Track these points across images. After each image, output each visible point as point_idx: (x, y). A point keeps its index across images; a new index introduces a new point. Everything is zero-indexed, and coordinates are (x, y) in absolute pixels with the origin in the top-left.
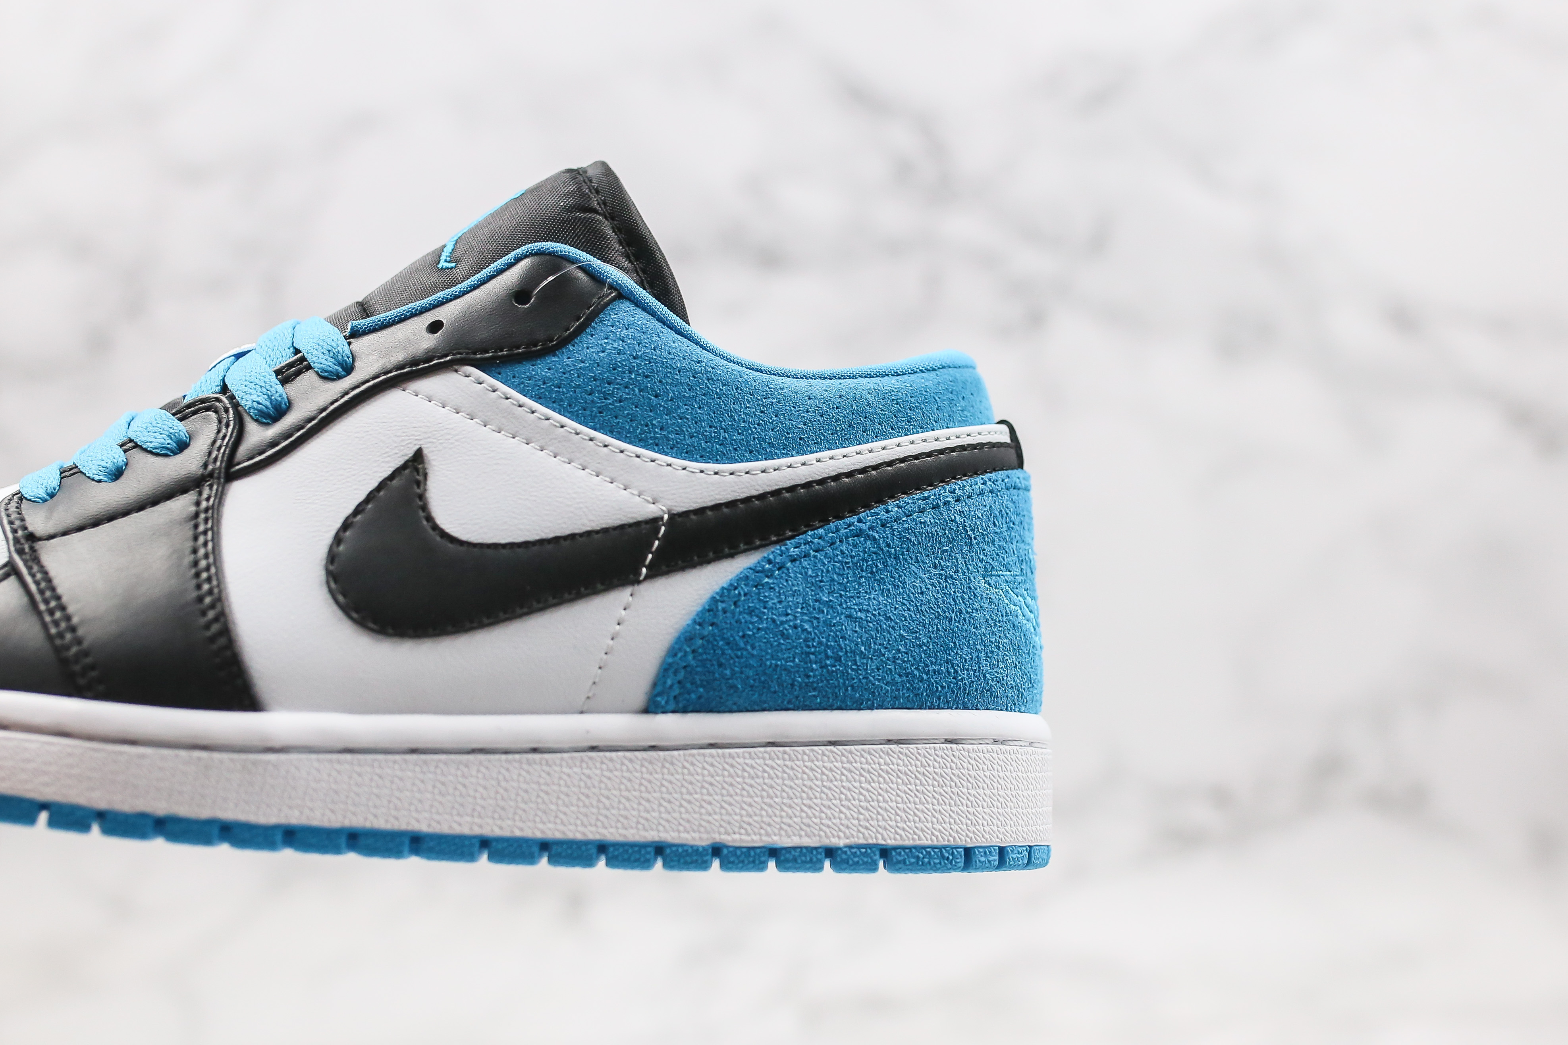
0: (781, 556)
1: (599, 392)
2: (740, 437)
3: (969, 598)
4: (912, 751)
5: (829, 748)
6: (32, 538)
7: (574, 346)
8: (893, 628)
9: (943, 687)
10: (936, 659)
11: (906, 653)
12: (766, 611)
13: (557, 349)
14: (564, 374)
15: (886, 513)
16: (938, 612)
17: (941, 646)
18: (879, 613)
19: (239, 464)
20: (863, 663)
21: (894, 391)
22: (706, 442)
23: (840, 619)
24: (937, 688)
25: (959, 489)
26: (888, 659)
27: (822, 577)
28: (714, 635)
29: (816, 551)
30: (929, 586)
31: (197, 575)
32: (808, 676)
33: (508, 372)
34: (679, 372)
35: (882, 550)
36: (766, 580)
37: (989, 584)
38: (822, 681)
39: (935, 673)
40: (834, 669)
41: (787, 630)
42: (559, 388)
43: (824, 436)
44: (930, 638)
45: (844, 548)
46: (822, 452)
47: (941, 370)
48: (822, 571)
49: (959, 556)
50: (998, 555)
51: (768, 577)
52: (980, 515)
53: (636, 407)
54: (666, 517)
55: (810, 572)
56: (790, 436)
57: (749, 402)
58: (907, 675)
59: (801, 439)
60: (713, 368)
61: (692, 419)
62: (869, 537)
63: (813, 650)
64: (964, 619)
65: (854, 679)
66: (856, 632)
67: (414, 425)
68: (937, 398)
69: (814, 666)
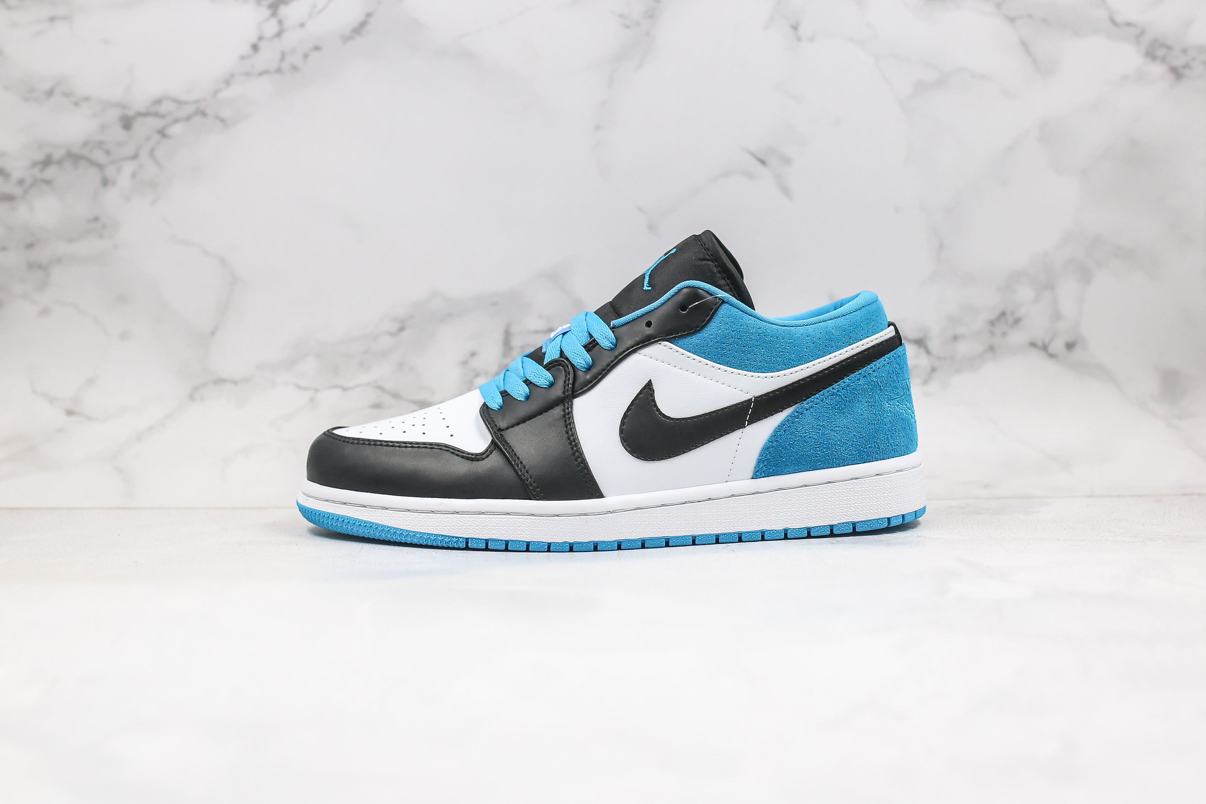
0: (802, 409)
1: (720, 348)
2: (780, 359)
3: (882, 413)
4: (862, 481)
5: (828, 484)
6: (500, 430)
7: (707, 328)
8: (850, 432)
9: (873, 453)
10: (870, 442)
11: (857, 441)
12: (797, 433)
13: (701, 330)
14: (705, 341)
15: (844, 383)
16: (869, 422)
17: (871, 436)
18: (844, 427)
19: (577, 391)
20: (839, 449)
21: (843, 326)
22: (766, 363)
23: (828, 432)
24: (871, 454)
25: (874, 366)
26: (849, 445)
27: (819, 415)
28: (777, 446)
29: (816, 404)
30: (864, 411)
31: (571, 444)
32: (817, 457)
33: (681, 342)
34: (752, 334)
35: (843, 399)
36: (797, 420)
37: (890, 405)
38: (823, 458)
39: (869, 448)
40: (827, 453)
41: (806, 439)
42: (703, 347)
43: (815, 353)
44: (866, 434)
45: (827, 402)
46: (815, 361)
47: (862, 309)
48: (819, 413)
49: (876, 396)
50: (893, 390)
51: (797, 418)
52: (884, 375)
53: (736, 352)
54: (753, 398)
55: (814, 414)
56: (801, 355)
57: (782, 343)
58: (858, 450)
59: (805, 356)
60: (766, 330)
61: (760, 354)
62: (837, 395)
63: (818, 446)
64: (880, 423)
65: (836, 455)
66: (835, 436)
67: (646, 369)
68: (862, 324)
69: (819, 452)
